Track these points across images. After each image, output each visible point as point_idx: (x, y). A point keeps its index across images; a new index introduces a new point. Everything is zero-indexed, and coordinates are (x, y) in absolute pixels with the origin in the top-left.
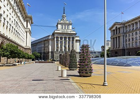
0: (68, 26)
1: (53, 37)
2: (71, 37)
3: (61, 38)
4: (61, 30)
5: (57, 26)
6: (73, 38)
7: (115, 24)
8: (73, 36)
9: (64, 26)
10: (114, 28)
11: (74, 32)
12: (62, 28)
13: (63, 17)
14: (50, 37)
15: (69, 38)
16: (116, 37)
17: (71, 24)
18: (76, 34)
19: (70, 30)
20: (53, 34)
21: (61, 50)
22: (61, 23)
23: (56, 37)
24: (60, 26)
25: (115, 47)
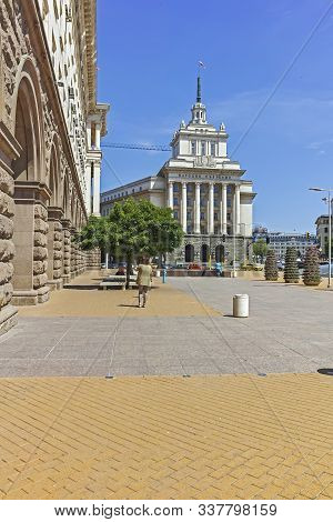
0: (213, 146)
1: (160, 185)
2: (222, 184)
3: (191, 187)
4: (192, 159)
5: (175, 144)
6: (232, 189)
8: (233, 180)
9: (199, 145)
11: (237, 167)
12: (194, 150)
13: (195, 112)
14: (152, 184)
15: (218, 188)
17: (224, 138)
18: (240, 173)
19: (221, 160)
20: (163, 174)
22: (189, 135)
23: (175, 184)
24: (184, 145)
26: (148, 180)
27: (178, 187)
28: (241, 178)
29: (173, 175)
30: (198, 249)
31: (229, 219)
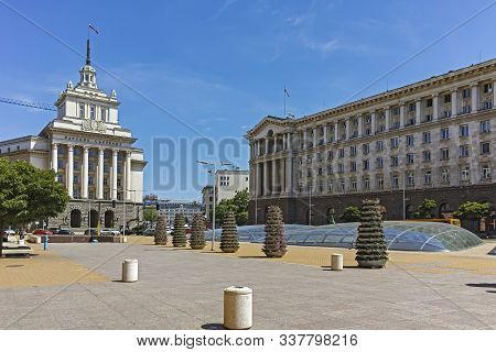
0: (103, 111)
1: (43, 145)
2: (114, 150)
3: (79, 151)
4: (80, 122)
5: (61, 104)
6: (123, 156)
7: (265, 123)
8: (124, 147)
9: (88, 109)
10: (263, 134)
11: (128, 135)
12: (82, 113)
13: (84, 76)
14: (33, 144)
15: (108, 154)
16: (270, 163)
17: (115, 105)
18: (132, 141)
19: (112, 127)
20: (46, 134)
22: (77, 97)
23: (60, 146)
24: (72, 108)
25: (265, 193)
26: (28, 139)
27: (63, 149)
28: (133, 145)
29: (58, 137)
30: (84, 215)
31: (119, 185)
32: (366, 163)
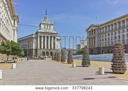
0: (50, 27)
1: (36, 36)
2: (53, 36)
3: (44, 37)
4: (44, 30)
5: (40, 26)
6: (54, 38)
7: (91, 27)
9: (46, 26)
10: (90, 30)
11: (56, 32)
12: (45, 27)
13: (45, 18)
14: (34, 36)
16: (92, 38)
17: (53, 25)
18: (57, 34)
19: (52, 30)
20: (37, 33)
21: (44, 48)
22: (44, 24)
24: (42, 26)
25: (91, 46)
26: (33, 35)
27: (41, 37)
28: (57, 35)
29: (40, 34)
31: (54, 45)
32: (119, 36)
